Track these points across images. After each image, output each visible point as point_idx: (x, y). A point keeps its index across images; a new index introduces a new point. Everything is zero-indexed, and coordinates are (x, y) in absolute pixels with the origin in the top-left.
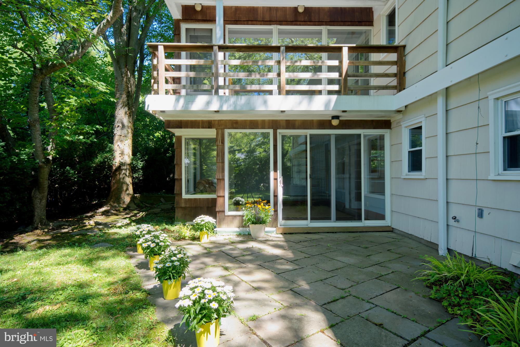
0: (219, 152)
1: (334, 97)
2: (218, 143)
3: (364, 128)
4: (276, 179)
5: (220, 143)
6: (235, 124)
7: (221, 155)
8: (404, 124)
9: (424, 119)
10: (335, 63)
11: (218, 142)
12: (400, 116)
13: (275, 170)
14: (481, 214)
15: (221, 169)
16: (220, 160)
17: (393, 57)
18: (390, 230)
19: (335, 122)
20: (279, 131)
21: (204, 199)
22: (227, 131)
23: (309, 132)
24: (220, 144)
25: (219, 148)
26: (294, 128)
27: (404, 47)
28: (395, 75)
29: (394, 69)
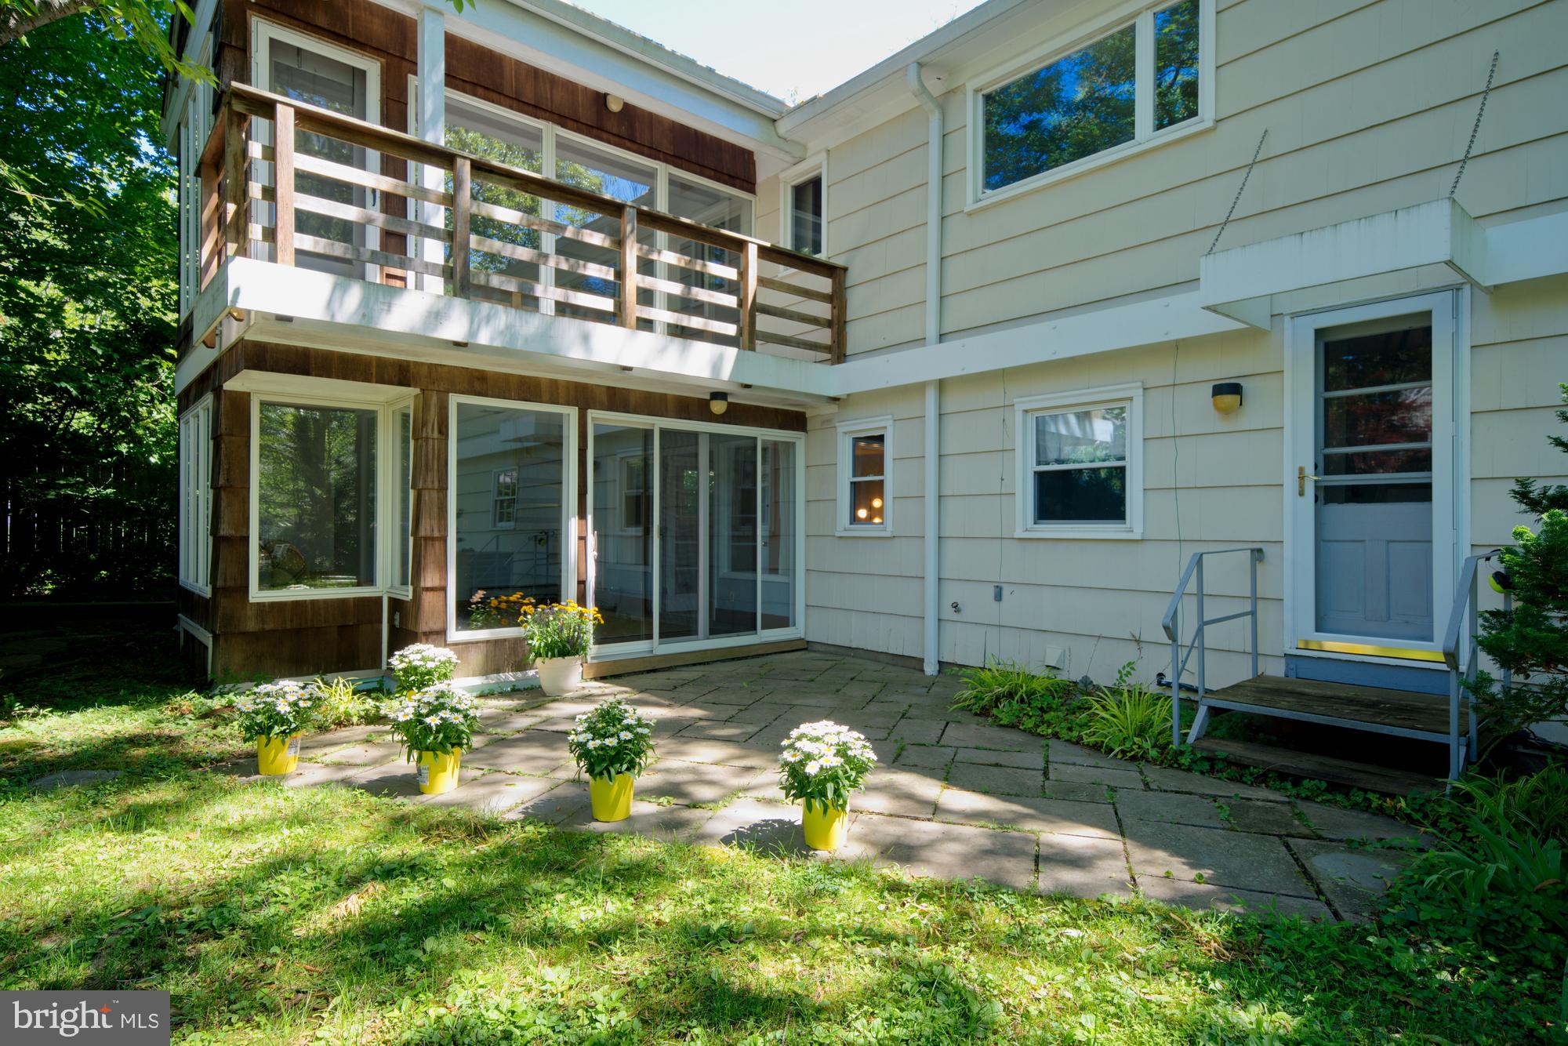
0: (430, 457)
1: (731, 352)
2: (430, 431)
3: (762, 425)
4: (582, 538)
5: (436, 432)
6: (479, 382)
7: (436, 467)
8: (842, 428)
9: (891, 422)
10: (729, 273)
11: (430, 427)
12: (833, 408)
13: (582, 514)
14: (998, 597)
15: (436, 510)
16: (433, 482)
17: (823, 284)
18: (803, 646)
19: (718, 407)
20: (592, 413)
21: (327, 603)
22: (455, 400)
23: (659, 423)
24: (436, 434)
25: (430, 447)
26: (626, 409)
27: (845, 269)
28: (829, 324)
29: (823, 310)
